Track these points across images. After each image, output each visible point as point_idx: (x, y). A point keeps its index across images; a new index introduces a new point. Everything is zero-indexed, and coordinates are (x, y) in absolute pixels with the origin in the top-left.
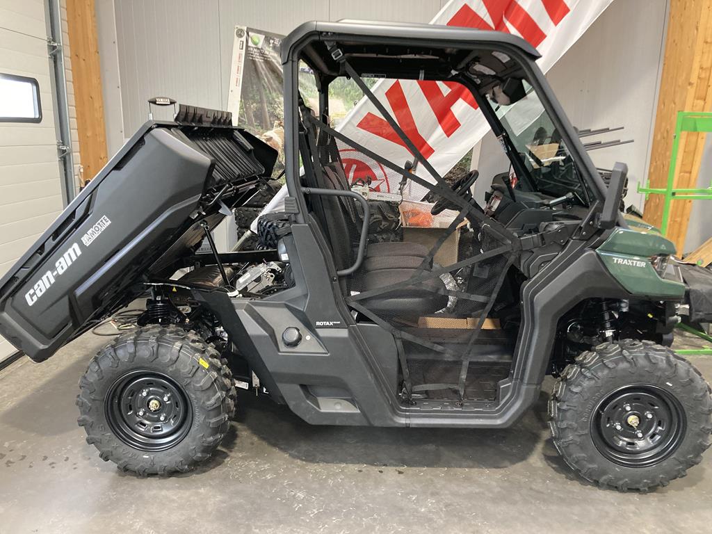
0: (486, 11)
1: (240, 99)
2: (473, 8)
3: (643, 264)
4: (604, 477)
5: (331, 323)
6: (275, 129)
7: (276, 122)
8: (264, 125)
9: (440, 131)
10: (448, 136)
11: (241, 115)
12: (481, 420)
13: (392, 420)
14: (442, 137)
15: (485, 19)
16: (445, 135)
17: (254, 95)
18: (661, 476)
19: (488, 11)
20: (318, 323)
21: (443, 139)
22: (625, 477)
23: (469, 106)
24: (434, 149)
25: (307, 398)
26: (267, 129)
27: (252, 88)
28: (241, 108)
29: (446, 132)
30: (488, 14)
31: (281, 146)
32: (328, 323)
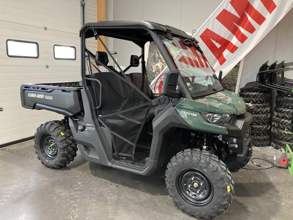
0: (235, 11)
1: (148, 52)
2: (228, 10)
3: (196, 115)
4: (181, 207)
5: (91, 125)
6: (159, 63)
7: (160, 60)
8: (156, 61)
9: (218, 63)
10: (221, 65)
11: (148, 58)
12: (136, 170)
13: (107, 163)
14: (219, 65)
15: (234, 14)
16: (220, 65)
17: (153, 50)
18: (203, 213)
19: (236, 11)
20: (87, 124)
21: (218, 67)
22: (189, 209)
23: (230, 52)
24: (215, 70)
25: (85, 150)
26: (157, 63)
27: (153, 48)
28: (148, 55)
29: (220, 63)
30: (236, 12)
31: (161, 69)
32: (90, 125)
